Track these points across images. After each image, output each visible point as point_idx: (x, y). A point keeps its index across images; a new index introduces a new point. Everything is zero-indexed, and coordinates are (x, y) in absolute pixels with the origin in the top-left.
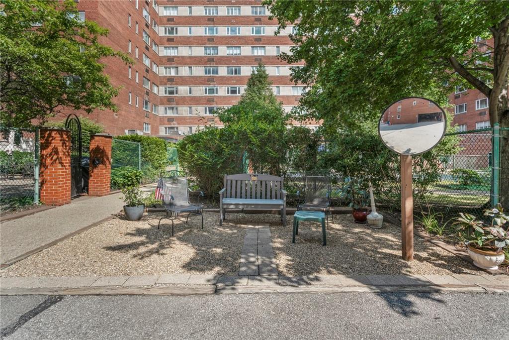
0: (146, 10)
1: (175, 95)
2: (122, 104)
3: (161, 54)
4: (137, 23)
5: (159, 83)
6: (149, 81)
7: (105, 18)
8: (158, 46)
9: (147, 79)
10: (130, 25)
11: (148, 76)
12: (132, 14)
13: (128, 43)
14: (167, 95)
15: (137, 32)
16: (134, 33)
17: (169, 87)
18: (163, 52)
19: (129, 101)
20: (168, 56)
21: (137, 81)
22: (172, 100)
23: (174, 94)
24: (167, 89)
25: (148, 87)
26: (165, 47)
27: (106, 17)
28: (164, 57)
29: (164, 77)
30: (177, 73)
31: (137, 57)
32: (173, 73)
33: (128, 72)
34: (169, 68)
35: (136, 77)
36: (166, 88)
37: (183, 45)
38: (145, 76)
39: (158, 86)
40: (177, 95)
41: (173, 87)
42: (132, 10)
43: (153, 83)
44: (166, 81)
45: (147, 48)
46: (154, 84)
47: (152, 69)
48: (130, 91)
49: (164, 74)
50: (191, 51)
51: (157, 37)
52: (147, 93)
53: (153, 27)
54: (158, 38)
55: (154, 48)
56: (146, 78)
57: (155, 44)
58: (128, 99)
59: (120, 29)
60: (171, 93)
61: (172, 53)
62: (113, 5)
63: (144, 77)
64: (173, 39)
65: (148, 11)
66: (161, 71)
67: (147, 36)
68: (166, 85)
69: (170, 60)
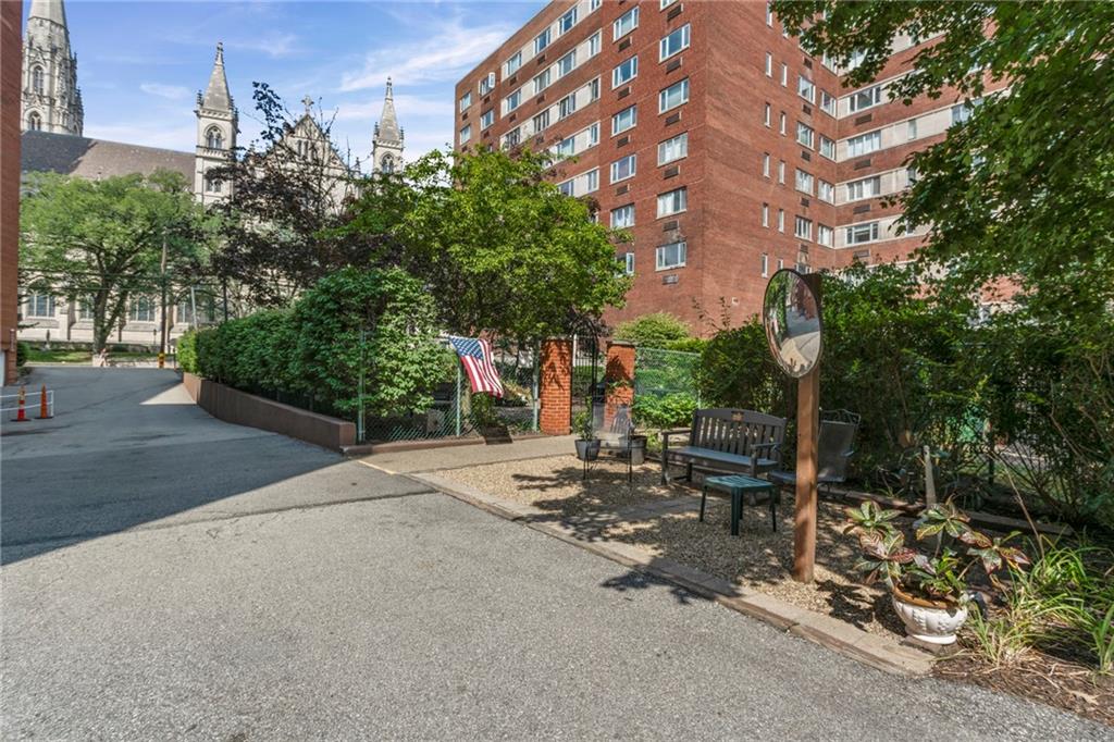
0: (806, 78)
1: (872, 241)
2: (747, 279)
3: (841, 158)
4: (784, 113)
5: (835, 221)
6: (810, 221)
7: (718, 131)
8: (834, 142)
9: (806, 220)
10: (768, 124)
11: (808, 213)
12: (772, 102)
13: (765, 158)
14: (853, 244)
15: (783, 132)
16: (777, 135)
17: (856, 227)
18: (847, 151)
19: (763, 271)
20: (856, 158)
21: (781, 229)
22: (865, 254)
23: (868, 239)
24: (854, 230)
25: (806, 236)
26: (849, 140)
27: (721, 127)
28: (848, 162)
29: (847, 206)
30: (877, 189)
31: (782, 181)
32: (867, 191)
33: (762, 215)
34: (859, 183)
35: (778, 221)
36: (850, 230)
37: (894, 121)
38: (801, 214)
39: (832, 229)
40: (876, 241)
41: (868, 225)
42: (774, 91)
43: (819, 224)
44: (849, 214)
45: (806, 156)
46: (823, 226)
47: (817, 196)
48: (765, 251)
49: (848, 200)
50: (915, 129)
51: (831, 125)
52: (805, 249)
53: (822, 108)
54: (834, 126)
55: (824, 149)
56: (801, 218)
57: (827, 141)
58: (761, 267)
59: (746, 138)
60: (863, 237)
61: (867, 147)
62: (734, 101)
63: (797, 216)
64: (870, 115)
65: (810, 78)
66: (842, 195)
67: (806, 132)
68: (851, 222)
69: (862, 165)
